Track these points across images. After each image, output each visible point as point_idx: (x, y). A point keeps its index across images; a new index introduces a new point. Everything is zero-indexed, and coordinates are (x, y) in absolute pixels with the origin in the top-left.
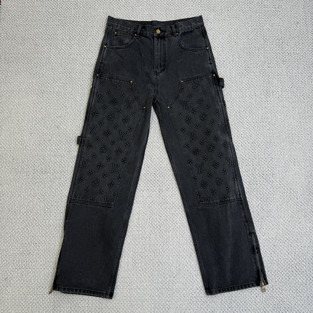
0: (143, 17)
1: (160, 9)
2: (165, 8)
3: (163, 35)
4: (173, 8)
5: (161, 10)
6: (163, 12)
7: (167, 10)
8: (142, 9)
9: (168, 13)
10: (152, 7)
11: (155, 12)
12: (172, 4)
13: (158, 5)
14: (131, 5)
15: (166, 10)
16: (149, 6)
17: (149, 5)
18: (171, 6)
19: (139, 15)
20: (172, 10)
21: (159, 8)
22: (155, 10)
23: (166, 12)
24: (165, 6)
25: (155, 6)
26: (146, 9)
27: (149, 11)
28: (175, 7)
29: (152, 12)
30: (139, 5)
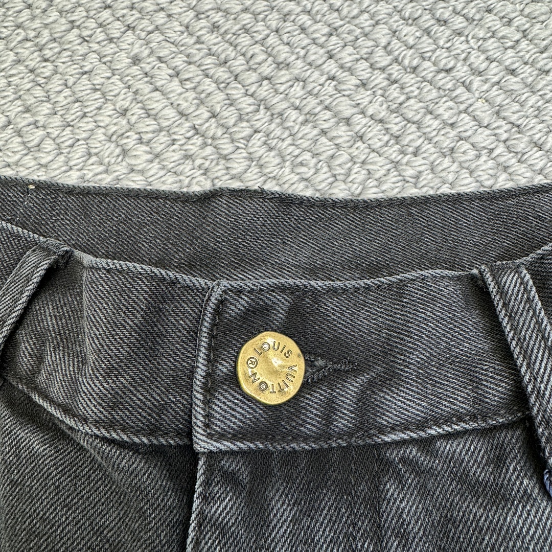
0: (131, 141)
1: (331, 67)
2: (381, 59)
3: (343, 421)
4: (478, 60)
5: (341, 75)
6: (364, 97)
7: (409, 79)
8: (136, 60)
9: (413, 108)
10: (244, 40)
11: (264, 91)
12: (458, 22)
13: (303, 29)
14: (37, 24)
15: (395, 71)
16: (211, 39)
17: (215, 27)
18: (443, 34)
19: (87, 125)
20: (462, 71)
21: (317, 55)
22: (266, 70)
23: (394, 92)
24: (382, 34)
25: (272, 40)
26: (179, 61)
27: (208, 86)
28: (491, 44)
29: (236, 92)
30: (116, 29)
